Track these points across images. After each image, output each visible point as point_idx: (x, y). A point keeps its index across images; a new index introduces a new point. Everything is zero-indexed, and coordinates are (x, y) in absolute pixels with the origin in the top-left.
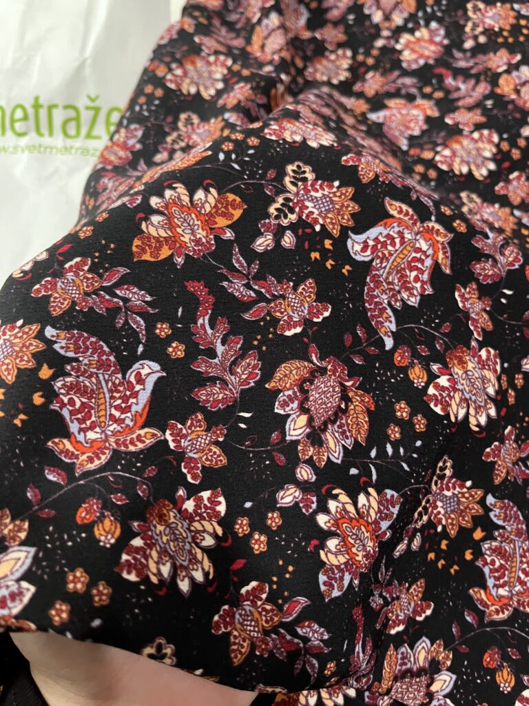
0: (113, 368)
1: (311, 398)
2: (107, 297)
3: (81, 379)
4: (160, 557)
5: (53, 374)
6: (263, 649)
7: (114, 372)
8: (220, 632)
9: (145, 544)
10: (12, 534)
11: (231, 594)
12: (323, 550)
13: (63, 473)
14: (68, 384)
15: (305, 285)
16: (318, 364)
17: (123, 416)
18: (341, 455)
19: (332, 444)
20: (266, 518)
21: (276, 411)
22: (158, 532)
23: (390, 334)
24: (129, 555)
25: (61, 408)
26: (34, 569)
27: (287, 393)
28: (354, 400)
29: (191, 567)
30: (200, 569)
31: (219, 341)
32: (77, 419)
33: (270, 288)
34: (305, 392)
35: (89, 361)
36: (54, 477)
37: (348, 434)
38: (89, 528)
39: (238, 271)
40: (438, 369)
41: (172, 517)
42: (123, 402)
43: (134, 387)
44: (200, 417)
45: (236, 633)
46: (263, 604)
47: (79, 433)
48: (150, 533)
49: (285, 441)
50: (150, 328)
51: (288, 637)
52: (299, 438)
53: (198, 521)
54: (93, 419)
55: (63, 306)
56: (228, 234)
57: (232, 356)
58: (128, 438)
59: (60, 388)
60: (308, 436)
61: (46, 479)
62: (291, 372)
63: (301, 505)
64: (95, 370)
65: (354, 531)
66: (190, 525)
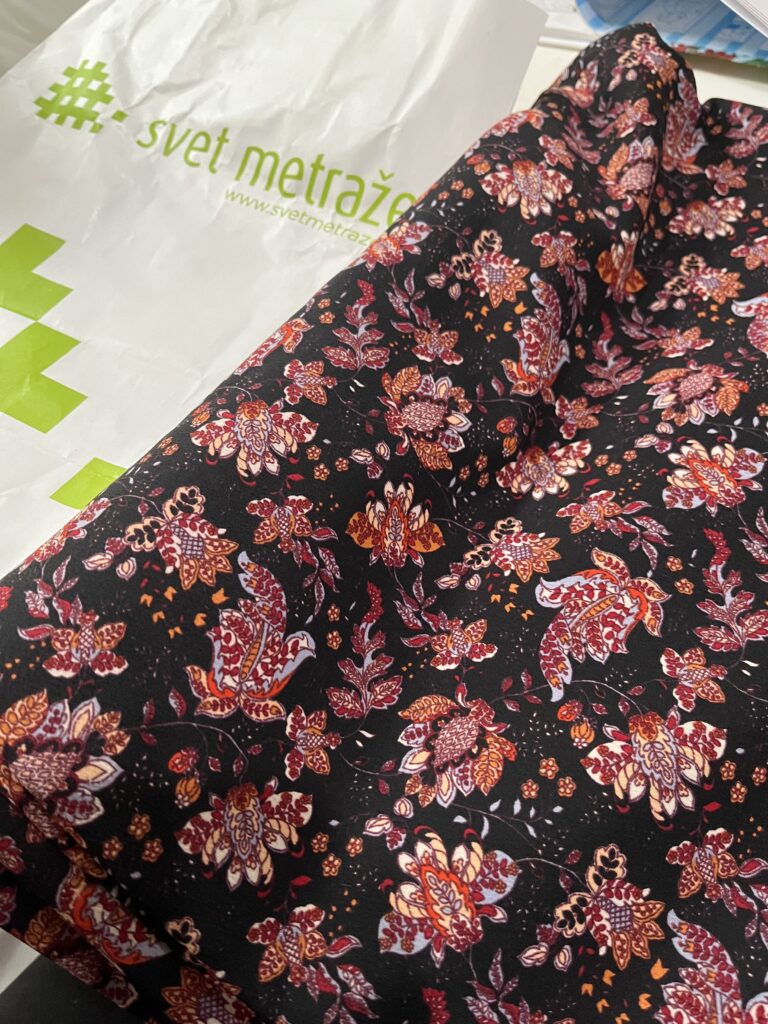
0: (280, 624)
1: (441, 737)
2: (310, 551)
3: (248, 619)
4: (220, 841)
5: (227, 601)
6: (297, 978)
7: (279, 629)
8: (256, 942)
9: (213, 821)
10: (111, 742)
11: (283, 909)
12: (395, 893)
13: (184, 705)
14: (234, 618)
15: (476, 625)
16: (462, 704)
17: (264, 677)
18: (452, 799)
19: (445, 786)
20: (348, 842)
21: (400, 740)
22: (230, 814)
23: (561, 686)
24: (193, 826)
25: (216, 639)
26: (112, 791)
27: (417, 726)
28: (491, 746)
29: (248, 863)
30: (257, 869)
31: (371, 653)
32: (225, 658)
33: (438, 622)
34: (436, 729)
35: (264, 605)
36: (175, 703)
37: (470, 780)
38: (175, 778)
39: (414, 597)
40: (613, 732)
41: (251, 805)
42: (271, 663)
43: (287, 654)
44: (323, 716)
45: (273, 950)
46: (313, 931)
47: (219, 672)
48: (222, 812)
49: (397, 771)
50: (326, 605)
51: (327, 975)
52: (412, 772)
53: (277, 819)
54: (238, 665)
55: (268, 537)
56: (419, 561)
57: (376, 673)
58: (257, 703)
59: (224, 619)
60: (423, 773)
61: (168, 700)
62: (429, 706)
63: (388, 838)
64: (263, 617)
65: (440, 885)
66: (266, 820)
